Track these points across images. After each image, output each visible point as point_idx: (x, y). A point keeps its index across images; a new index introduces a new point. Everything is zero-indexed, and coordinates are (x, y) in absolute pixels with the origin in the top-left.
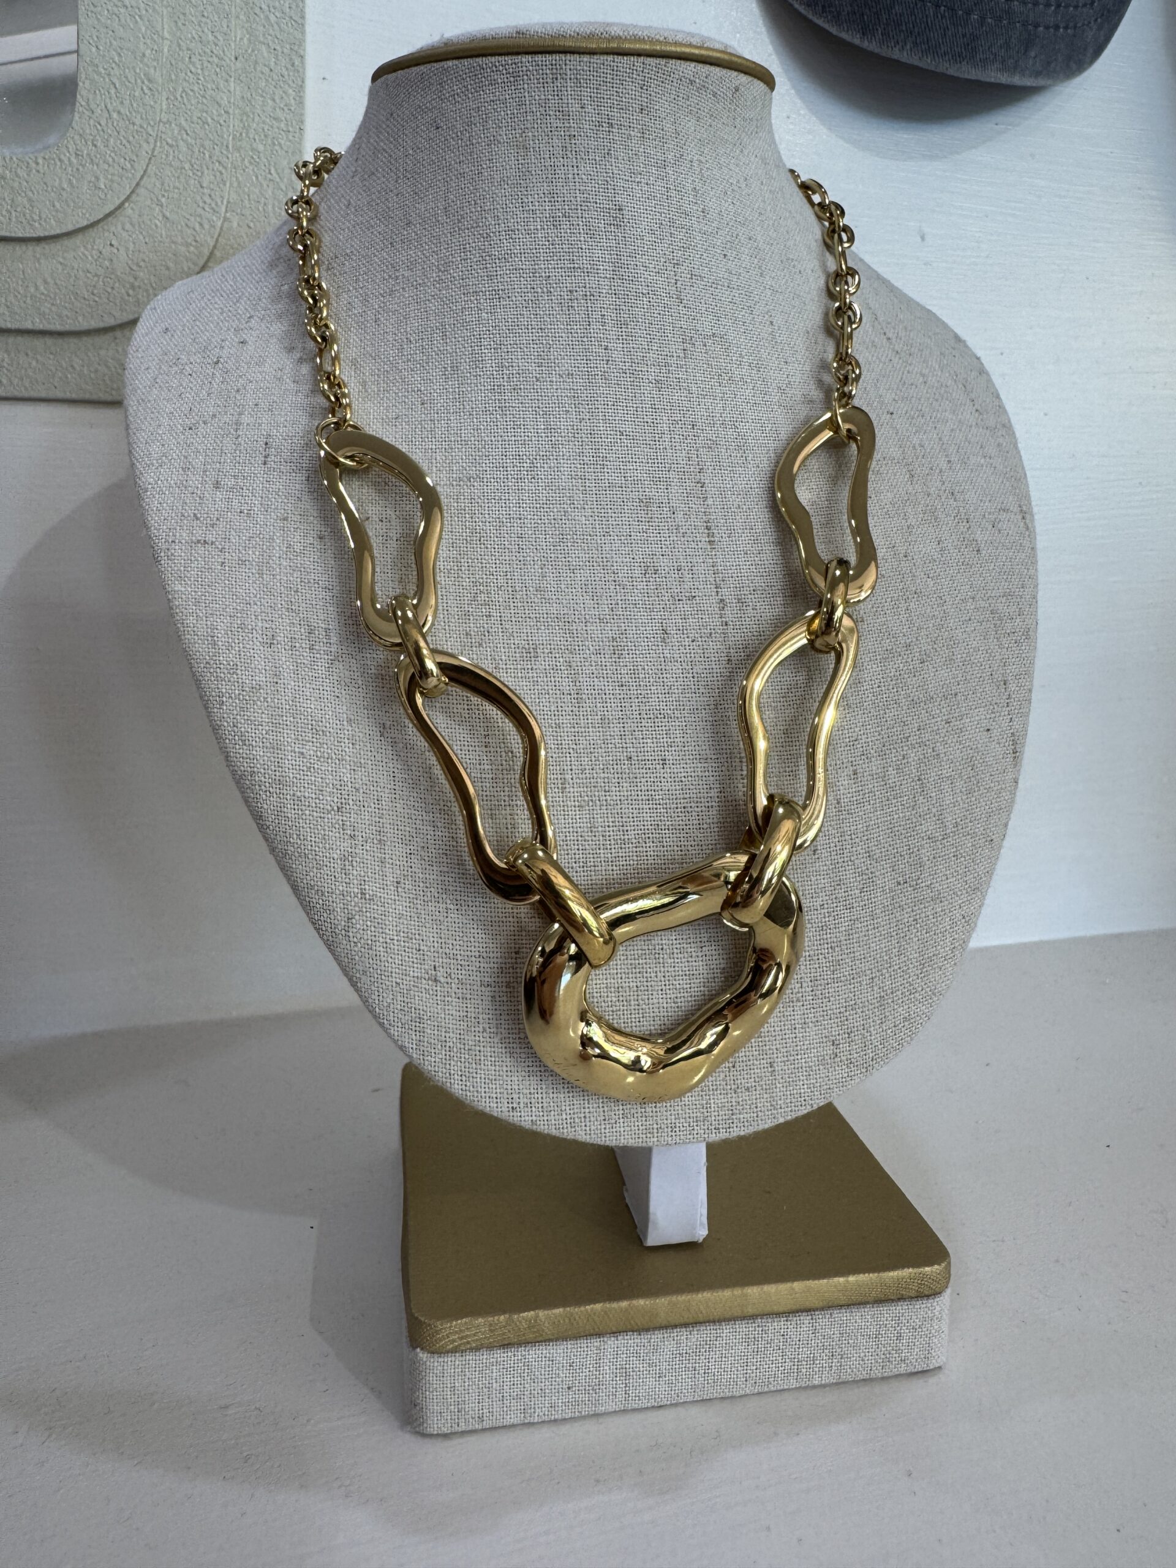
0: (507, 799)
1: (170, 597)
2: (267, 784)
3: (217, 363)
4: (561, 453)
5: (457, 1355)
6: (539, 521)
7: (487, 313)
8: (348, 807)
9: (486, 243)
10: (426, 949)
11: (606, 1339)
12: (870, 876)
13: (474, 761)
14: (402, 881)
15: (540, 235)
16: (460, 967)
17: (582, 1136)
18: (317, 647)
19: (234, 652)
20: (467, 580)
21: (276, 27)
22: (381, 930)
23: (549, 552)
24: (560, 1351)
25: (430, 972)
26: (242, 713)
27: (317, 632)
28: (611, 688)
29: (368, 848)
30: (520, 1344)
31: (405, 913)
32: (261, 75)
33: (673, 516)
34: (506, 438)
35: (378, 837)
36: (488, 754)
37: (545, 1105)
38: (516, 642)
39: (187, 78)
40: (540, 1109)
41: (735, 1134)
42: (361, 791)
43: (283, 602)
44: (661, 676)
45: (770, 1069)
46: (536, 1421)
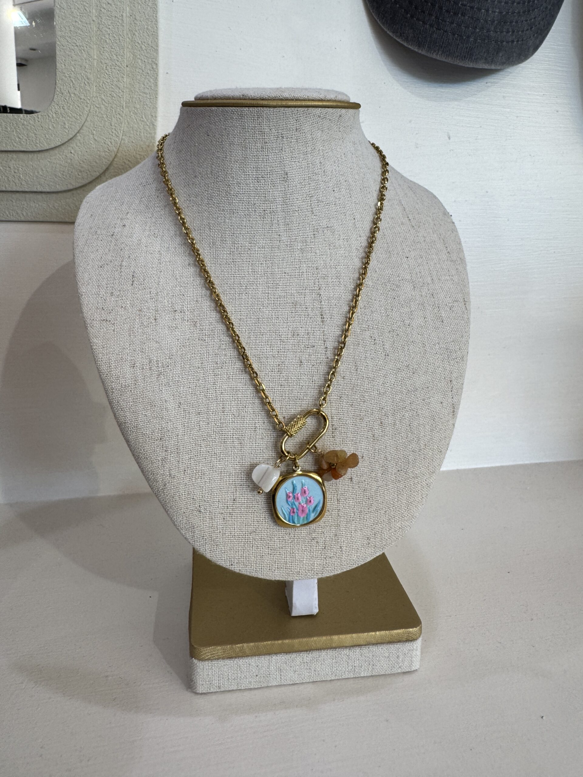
0: (231, 435)
1: (92, 344)
2: (131, 428)
3: (112, 235)
4: (259, 282)
5: (209, 661)
6: (249, 313)
7: (228, 219)
8: (165, 438)
9: (228, 188)
10: (196, 498)
11: (272, 656)
12: (386, 467)
13: (218, 419)
14: (187, 470)
15: (251, 185)
16: (210, 506)
17: (260, 576)
18: (153, 369)
19: (118, 370)
20: (217, 339)
21: (145, 51)
22: (177, 490)
23: (252, 326)
24: (253, 661)
25: (198, 508)
26: (121, 397)
27: (153, 362)
28: (277, 387)
29: (173, 456)
30: (236, 657)
31: (187, 483)
32: (138, 73)
33: (306, 310)
34: (235, 276)
35: (177, 451)
36: (224, 416)
37: (245, 563)
38: (237, 367)
39: (105, 77)
40: (243, 565)
41: (325, 576)
42: (170, 431)
43: (139, 348)
44: (299, 381)
45: (340, 549)
46: (243, 688)
